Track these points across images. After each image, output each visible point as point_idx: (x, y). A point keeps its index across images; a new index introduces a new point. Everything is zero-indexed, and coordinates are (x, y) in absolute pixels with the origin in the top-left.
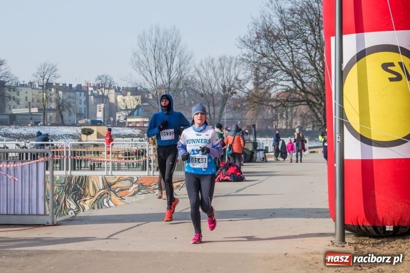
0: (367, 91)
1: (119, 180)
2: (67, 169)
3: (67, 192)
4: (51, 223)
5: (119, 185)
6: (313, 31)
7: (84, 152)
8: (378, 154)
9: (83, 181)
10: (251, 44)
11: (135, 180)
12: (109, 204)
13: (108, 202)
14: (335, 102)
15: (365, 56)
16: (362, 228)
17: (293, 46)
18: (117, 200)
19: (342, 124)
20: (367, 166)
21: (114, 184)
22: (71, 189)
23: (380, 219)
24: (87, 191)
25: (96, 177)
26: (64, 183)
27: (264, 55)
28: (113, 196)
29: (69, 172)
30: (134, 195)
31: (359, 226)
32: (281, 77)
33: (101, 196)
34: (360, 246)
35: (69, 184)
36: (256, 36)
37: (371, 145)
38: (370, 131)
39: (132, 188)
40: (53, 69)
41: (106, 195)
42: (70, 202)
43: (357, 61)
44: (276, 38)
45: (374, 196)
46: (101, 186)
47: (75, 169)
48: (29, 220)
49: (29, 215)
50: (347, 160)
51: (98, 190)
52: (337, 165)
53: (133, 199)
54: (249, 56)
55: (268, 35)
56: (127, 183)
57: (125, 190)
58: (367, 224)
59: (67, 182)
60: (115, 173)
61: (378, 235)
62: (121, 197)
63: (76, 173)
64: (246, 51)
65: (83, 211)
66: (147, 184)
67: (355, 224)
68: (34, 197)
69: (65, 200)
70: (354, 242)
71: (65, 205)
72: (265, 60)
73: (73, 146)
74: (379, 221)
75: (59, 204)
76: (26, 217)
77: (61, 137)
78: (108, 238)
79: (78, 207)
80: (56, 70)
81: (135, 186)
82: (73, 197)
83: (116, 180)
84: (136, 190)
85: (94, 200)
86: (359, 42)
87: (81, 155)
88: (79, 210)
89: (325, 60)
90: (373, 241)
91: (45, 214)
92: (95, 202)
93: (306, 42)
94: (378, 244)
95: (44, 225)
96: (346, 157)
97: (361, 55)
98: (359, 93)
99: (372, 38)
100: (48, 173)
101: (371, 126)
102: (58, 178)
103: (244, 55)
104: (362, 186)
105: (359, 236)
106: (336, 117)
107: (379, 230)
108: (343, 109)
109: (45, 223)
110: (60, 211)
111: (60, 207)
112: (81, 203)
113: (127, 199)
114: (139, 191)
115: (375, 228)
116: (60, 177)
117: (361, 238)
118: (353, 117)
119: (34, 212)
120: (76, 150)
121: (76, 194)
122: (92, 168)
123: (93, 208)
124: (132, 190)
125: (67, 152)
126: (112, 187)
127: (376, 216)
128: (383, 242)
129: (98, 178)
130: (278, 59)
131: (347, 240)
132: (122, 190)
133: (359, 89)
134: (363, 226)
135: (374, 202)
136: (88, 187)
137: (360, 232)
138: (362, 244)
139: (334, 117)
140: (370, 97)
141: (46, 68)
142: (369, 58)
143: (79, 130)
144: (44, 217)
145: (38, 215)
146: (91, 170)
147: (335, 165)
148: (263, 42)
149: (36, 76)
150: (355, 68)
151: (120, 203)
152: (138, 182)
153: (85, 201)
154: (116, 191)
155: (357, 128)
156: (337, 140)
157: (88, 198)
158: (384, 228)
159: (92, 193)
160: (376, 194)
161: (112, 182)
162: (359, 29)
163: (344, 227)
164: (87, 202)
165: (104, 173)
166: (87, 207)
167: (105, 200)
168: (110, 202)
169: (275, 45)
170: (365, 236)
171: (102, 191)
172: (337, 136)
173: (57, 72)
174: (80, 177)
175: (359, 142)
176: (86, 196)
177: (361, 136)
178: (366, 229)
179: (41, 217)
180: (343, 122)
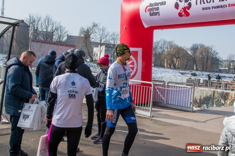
2: (222, 89)
3: (222, 97)
9: (227, 94)
33: (233, 100)
35: (223, 94)
46: (234, 97)
48: (184, 109)
49: (185, 107)
63: (225, 91)
68: (187, 101)
69: (221, 100)
75: (218, 101)
79: (225, 103)
92: (231, 102)
112: (226, 101)
129: (233, 94)
144: (190, 108)
159: (230, 99)
164: (228, 101)
166: (228, 103)
179: (188, 108)
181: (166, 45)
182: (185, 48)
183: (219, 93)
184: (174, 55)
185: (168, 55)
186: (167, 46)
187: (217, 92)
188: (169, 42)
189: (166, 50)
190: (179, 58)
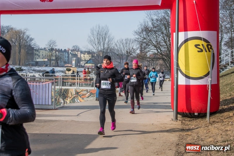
0: (188, 56)
1: (82, 91)
2: (60, 86)
3: (60, 95)
4: (54, 108)
5: (82, 93)
6: (166, 28)
7: (67, 78)
8: (192, 83)
9: (67, 91)
10: (139, 33)
11: (89, 91)
12: (77, 101)
13: (77, 100)
14: (175, 60)
15: (188, 41)
16: (185, 114)
17: (157, 35)
18: (81, 99)
19: (177, 70)
20: (188, 88)
21: (80, 92)
22: (62, 94)
23: (193, 110)
24: (68, 95)
25: (72, 89)
26: (59, 91)
27: (145, 39)
28: (79, 98)
29: (61, 87)
30: (88, 97)
31: (183, 113)
32: (152, 48)
33: (74, 97)
34: (184, 121)
35: (61, 92)
36: (141, 30)
37: (190, 79)
38: (189, 73)
39: (87, 94)
40: (54, 42)
41: (76, 97)
42: (61, 100)
43: (185, 43)
44: (150, 31)
45: (190, 100)
46: (74, 93)
47: (63, 86)
48: (45, 107)
49: (45, 105)
50: (180, 85)
51: (73, 95)
52: (175, 87)
53: (88, 99)
54: (138, 39)
55: (146, 30)
56: (85, 92)
57: (84, 95)
58: (187, 112)
59: (60, 91)
60: (80, 88)
61: (191, 117)
62: (82, 98)
63: (64, 88)
64: (137, 36)
65: (67, 104)
66: (94, 93)
67: (182, 112)
68: (47, 97)
69: (59, 99)
70: (181, 119)
71: (59, 101)
72: (145, 40)
73: (62, 76)
74: (192, 111)
75: (56, 100)
76: (43, 106)
77: (57, 72)
78: (78, 115)
79: (64, 102)
80: (55, 43)
81: (88, 93)
82: (62, 98)
83: (81, 91)
84: (89, 95)
85: (71, 99)
86: (186, 35)
87: (66, 80)
88: (65, 103)
89: (171, 41)
90: (189, 119)
91: (51, 105)
92: (71, 100)
93: (163, 33)
94: (191, 120)
95: (51, 109)
96: (179, 83)
97: (186, 41)
98: (185, 57)
99: (191, 34)
100: (53, 87)
101: (190, 71)
103: (136, 38)
104: (185, 96)
105: (184, 117)
106: (175, 67)
107: (192, 114)
108: (178, 63)
109: (51, 108)
110: (57, 103)
113: (85, 99)
114: (90, 96)
115: (190, 113)
116: (57, 89)
117: (184, 118)
118: (182, 67)
119: (47, 104)
120: (64, 77)
121: (63, 96)
122: (71, 85)
123: (71, 103)
124: (87, 95)
125: (60, 78)
126: (79, 94)
127: (191, 109)
128: (193, 120)
129: (73, 90)
130: (151, 40)
131: (178, 118)
132: (83, 95)
133: (185, 55)
134: (185, 113)
135: (191, 103)
136: (69, 93)
137: (184, 115)
138: (184, 120)
139: (174, 66)
140: (189, 58)
141: (51, 42)
142: (189, 42)
143: (65, 69)
145: (48, 105)
146: (70, 86)
147: (174, 87)
148: (144, 33)
149: (47, 46)
150: (183, 46)
151: (82, 101)
152: (90, 92)
153: (67, 99)
154: (81, 95)
155: (184, 71)
156: (176, 76)
157: (69, 98)
158: (194, 113)
159: (70, 96)
160: (191, 99)
161: (79, 91)
162: (186, 30)
163: (177, 113)
164: (68, 100)
165: (76, 88)
166: (68, 102)
167: (76, 99)
168: (78, 100)
169: (149, 34)
170: (186, 117)
171: (75, 95)
172: (176, 75)
173: (56, 44)
174: (65, 89)
175: (185, 78)
176: (68, 97)
177: (185, 75)
178: (187, 114)
179: (50, 106)
180: (178, 69)
183: (56, 91)
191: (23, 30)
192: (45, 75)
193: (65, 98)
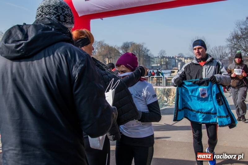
3: (164, 94)
9: (169, 90)
10: (231, 41)
22: (165, 93)
24: (171, 94)
26: (163, 91)
27: (235, 44)
29: (164, 87)
35: (165, 91)
36: (232, 38)
40: (164, 52)
42: (165, 98)
44: (240, 38)
54: (230, 45)
55: (237, 37)
63: (167, 88)
64: (229, 43)
69: (163, 97)
72: (236, 46)
75: (161, 98)
79: (168, 100)
82: (166, 96)
85: (173, 97)
88: (168, 101)
102: (160, 89)
103: (228, 44)
111: (161, 100)
112: (169, 98)
130: (241, 45)
136: (171, 92)
141: (162, 51)
148: (235, 40)
149: (159, 54)
159: (173, 95)
164: (171, 98)
166: (171, 100)
169: (239, 41)
173: (166, 53)
176: (170, 96)
181: (96, 45)
182: (116, 47)
183: (160, 91)
184: (106, 56)
185: (99, 56)
186: (97, 47)
187: (159, 89)
188: (99, 42)
189: (97, 51)
190: (111, 58)
191: (141, 44)
192: (151, 77)
193: (168, 97)
